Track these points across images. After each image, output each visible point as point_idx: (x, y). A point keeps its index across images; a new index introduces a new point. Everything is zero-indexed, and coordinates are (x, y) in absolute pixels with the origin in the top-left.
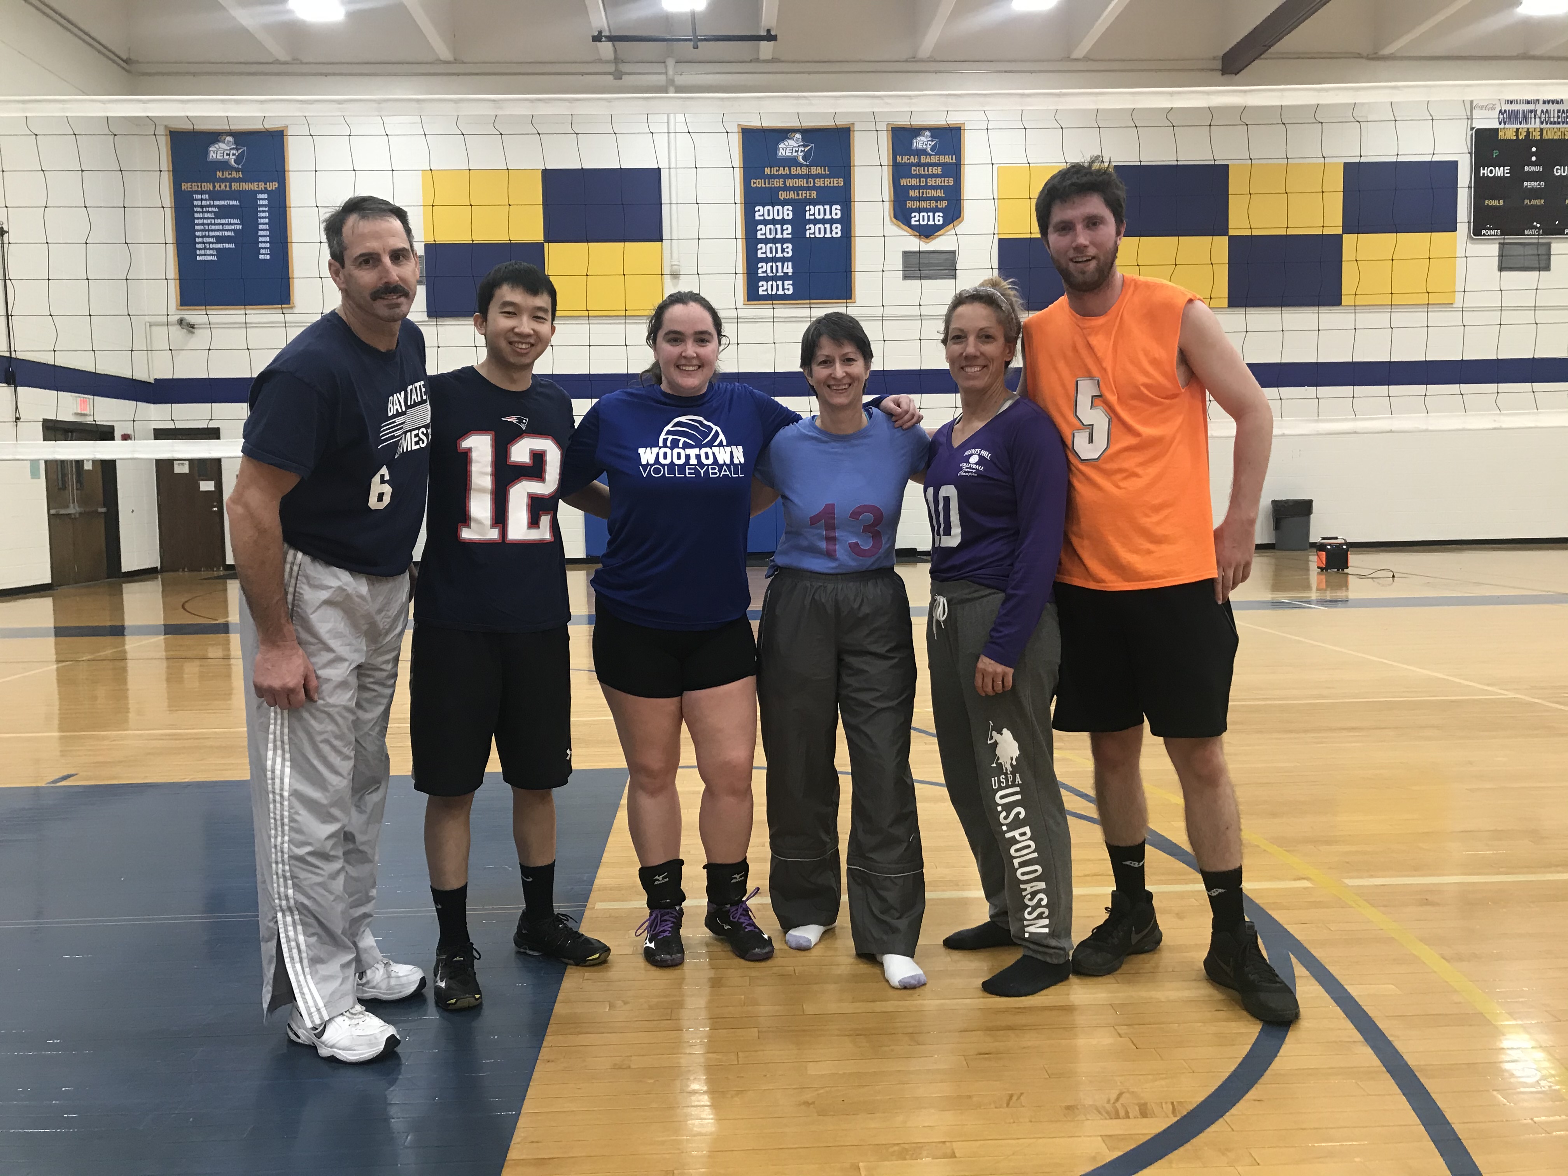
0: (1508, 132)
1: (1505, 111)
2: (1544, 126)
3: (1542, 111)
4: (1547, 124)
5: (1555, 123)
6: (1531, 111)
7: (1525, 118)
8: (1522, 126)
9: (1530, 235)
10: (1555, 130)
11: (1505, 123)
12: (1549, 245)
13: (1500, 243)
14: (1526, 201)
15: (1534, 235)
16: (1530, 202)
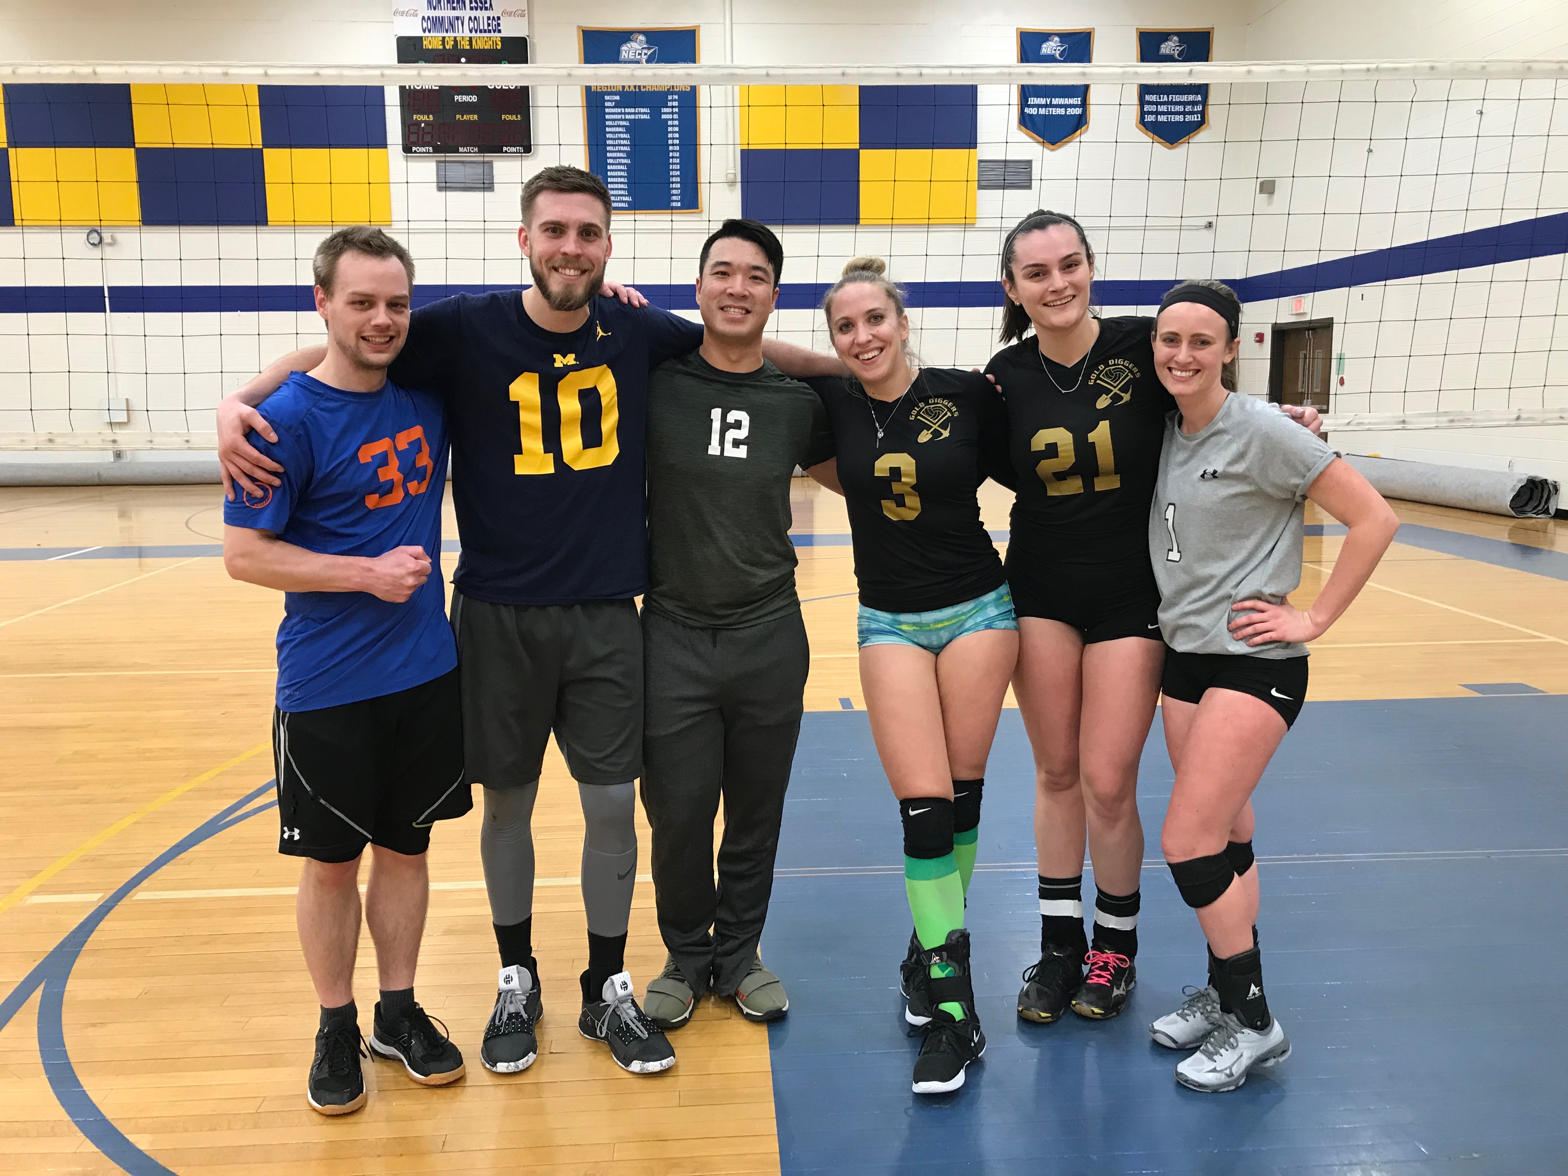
0: (433, 40)
1: (429, 18)
2: (473, 34)
3: (470, 18)
4: (476, 32)
5: (485, 31)
6: (458, 18)
7: (452, 25)
8: (449, 34)
9: (465, 152)
10: (485, 39)
11: (429, 31)
12: (490, 163)
13: (438, 162)
14: (458, 116)
15: (470, 152)
16: (462, 117)
